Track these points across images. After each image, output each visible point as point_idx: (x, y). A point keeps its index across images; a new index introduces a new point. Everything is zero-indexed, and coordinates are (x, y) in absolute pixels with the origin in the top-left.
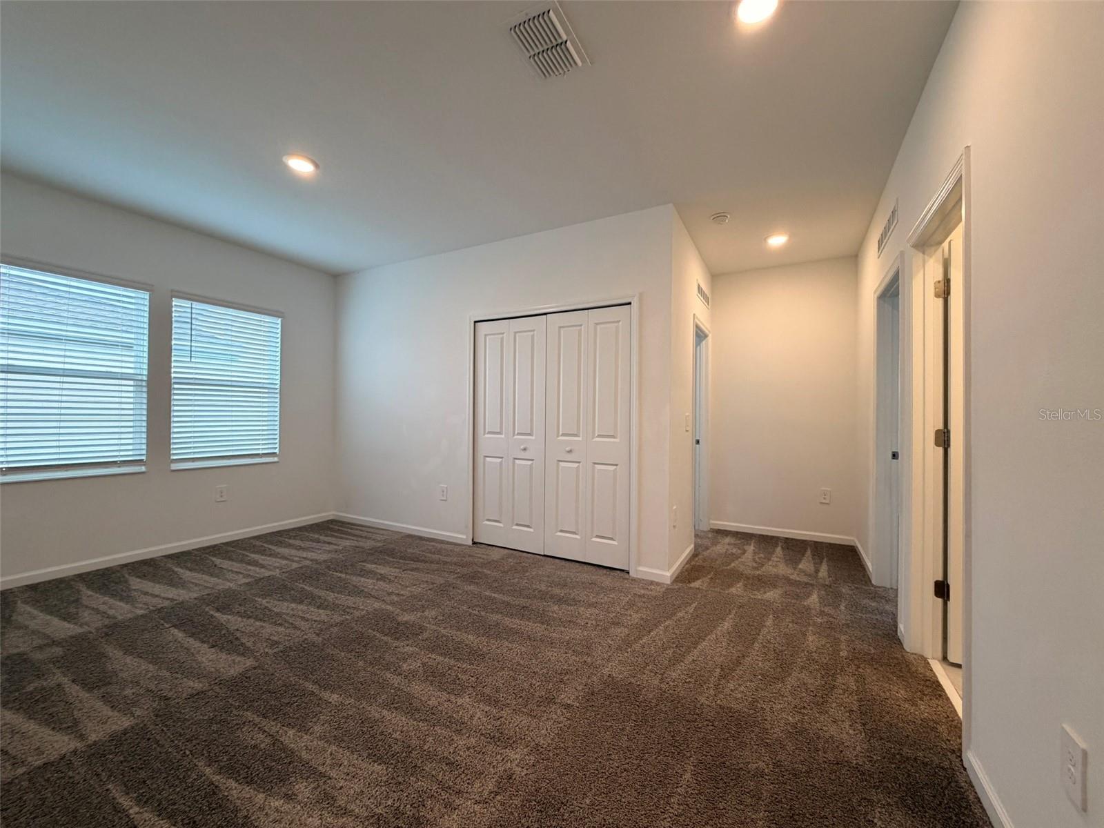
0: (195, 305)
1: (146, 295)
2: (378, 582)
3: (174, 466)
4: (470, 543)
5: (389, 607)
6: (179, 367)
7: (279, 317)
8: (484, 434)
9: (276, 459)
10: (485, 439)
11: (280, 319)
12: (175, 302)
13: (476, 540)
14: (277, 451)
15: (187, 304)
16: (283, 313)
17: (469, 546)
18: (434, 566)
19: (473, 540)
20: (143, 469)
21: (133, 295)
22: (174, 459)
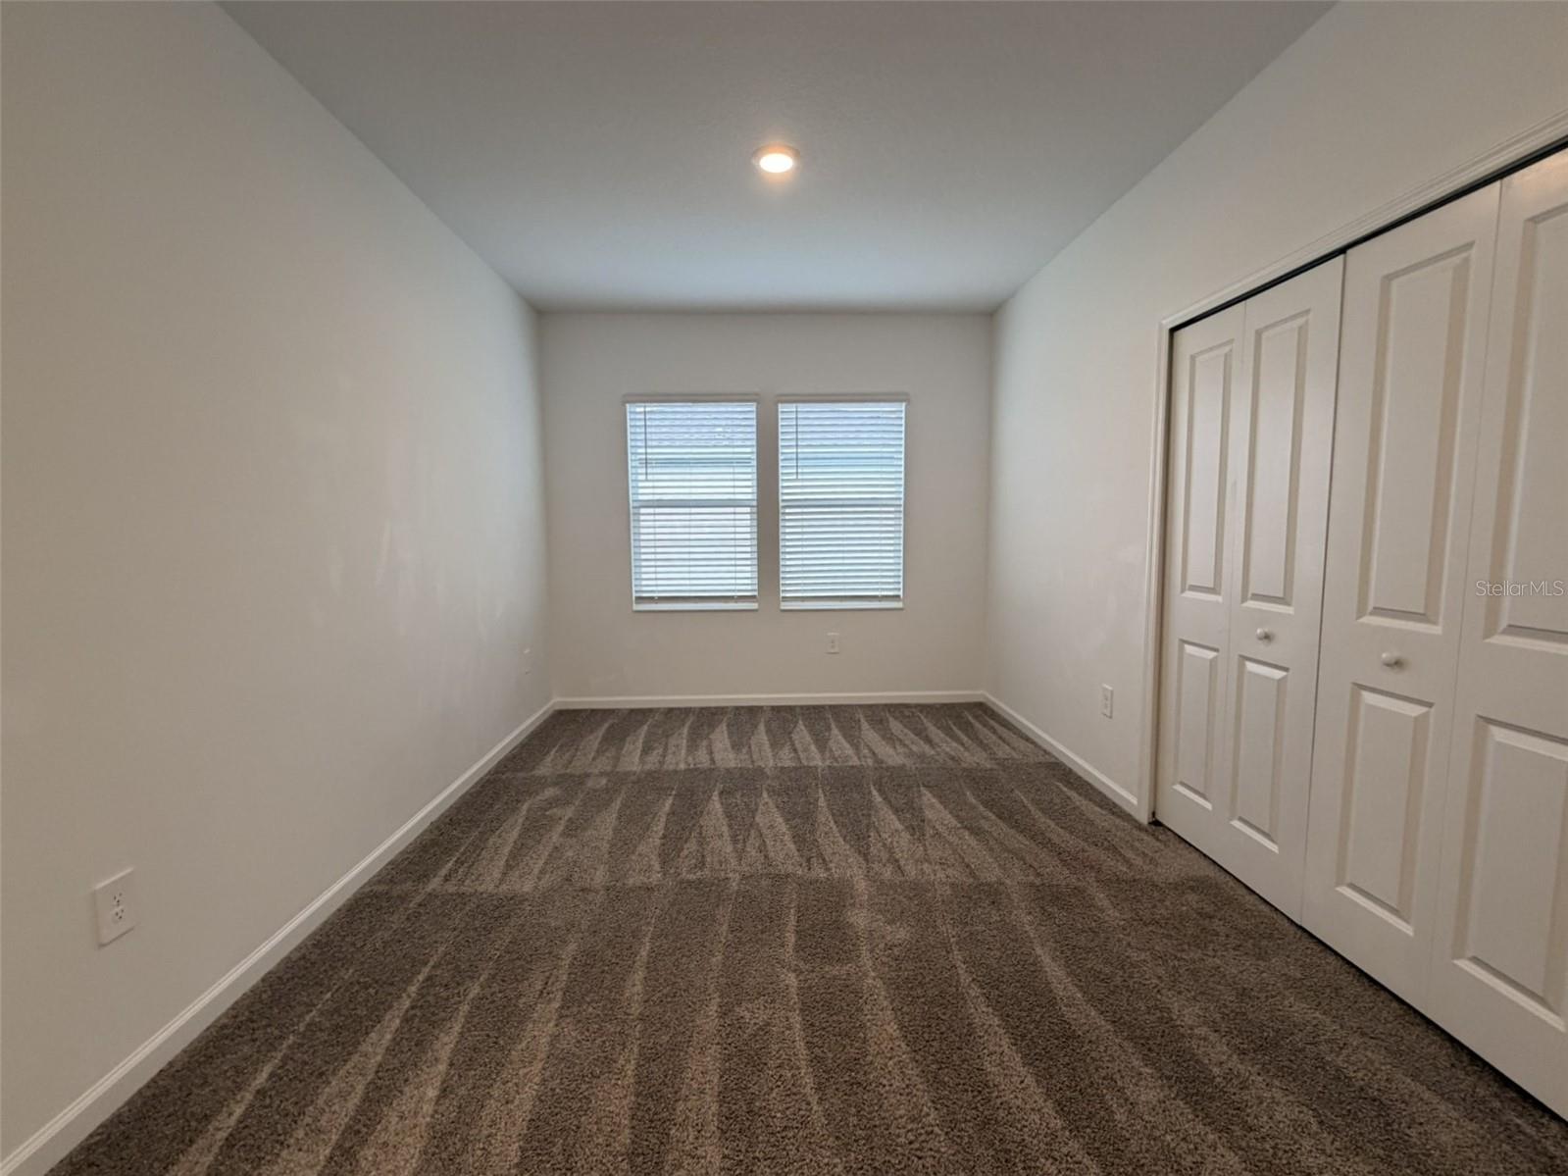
0: (802, 407)
1: (752, 407)
2: (903, 834)
3: (785, 606)
4: (1144, 818)
5: (861, 885)
6: (789, 487)
7: (901, 401)
8: (1183, 591)
9: (899, 605)
10: (1183, 602)
11: (904, 404)
12: (781, 407)
13: (1159, 817)
14: (901, 593)
15: (792, 407)
16: (907, 394)
17: (1139, 827)
18: (1019, 841)
19: (1154, 814)
20: (754, 606)
21: (739, 409)
22: (783, 597)
